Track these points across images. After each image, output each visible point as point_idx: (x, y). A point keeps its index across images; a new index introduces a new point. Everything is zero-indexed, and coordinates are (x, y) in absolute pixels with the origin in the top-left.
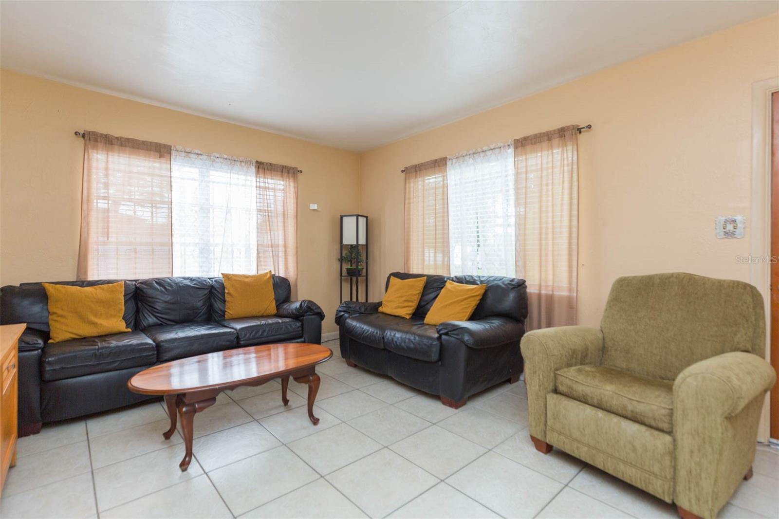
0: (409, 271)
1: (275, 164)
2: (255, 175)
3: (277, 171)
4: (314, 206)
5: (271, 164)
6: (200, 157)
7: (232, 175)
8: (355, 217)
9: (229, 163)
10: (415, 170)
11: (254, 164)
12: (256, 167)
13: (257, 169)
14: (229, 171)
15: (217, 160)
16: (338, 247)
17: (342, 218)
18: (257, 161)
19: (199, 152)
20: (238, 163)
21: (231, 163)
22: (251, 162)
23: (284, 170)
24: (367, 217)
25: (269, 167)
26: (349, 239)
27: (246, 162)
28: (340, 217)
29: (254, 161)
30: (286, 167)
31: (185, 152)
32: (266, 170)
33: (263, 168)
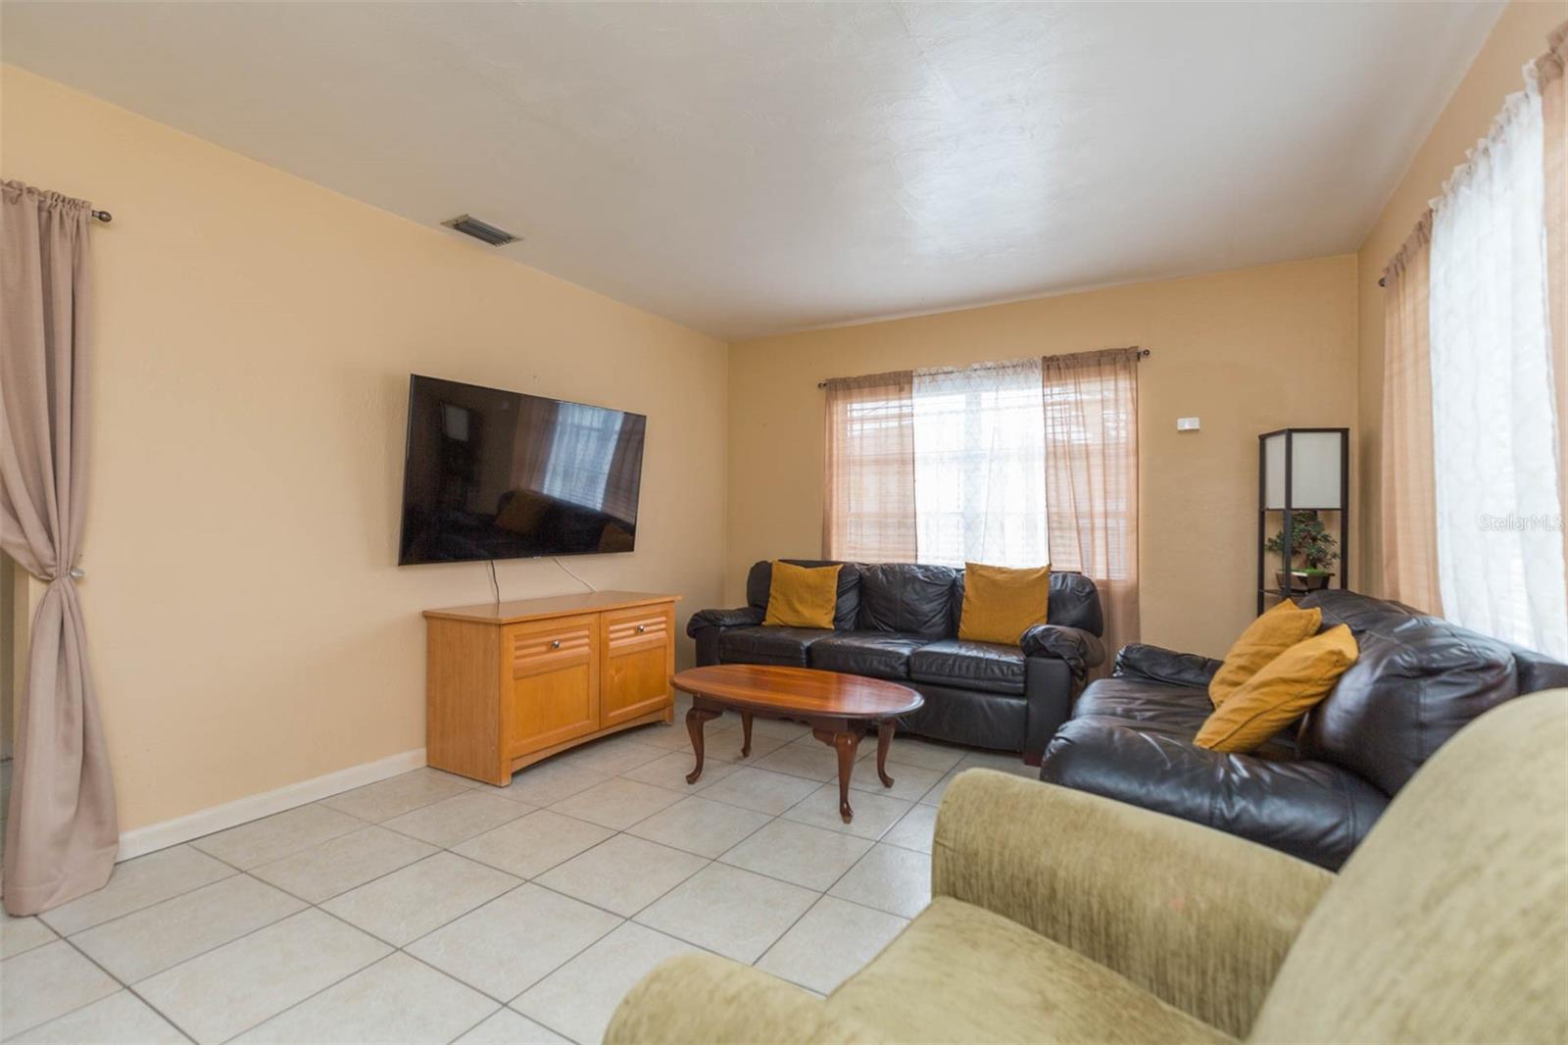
1: (1083, 354)
2: (1041, 384)
3: (1088, 366)
4: (1186, 424)
5: (1073, 355)
6: (952, 376)
7: (1000, 393)
9: (995, 373)
11: (1039, 364)
12: (1043, 370)
13: (1046, 372)
14: (994, 388)
15: (974, 375)
17: (1263, 438)
18: (1044, 358)
19: (950, 369)
20: (1010, 371)
21: (998, 374)
22: (1031, 365)
23: (1105, 359)
24: (1344, 433)
25: (1068, 362)
27: (1022, 366)
29: (1038, 359)
30: (1109, 352)
31: (930, 374)
32: (1062, 371)
33: (1057, 367)
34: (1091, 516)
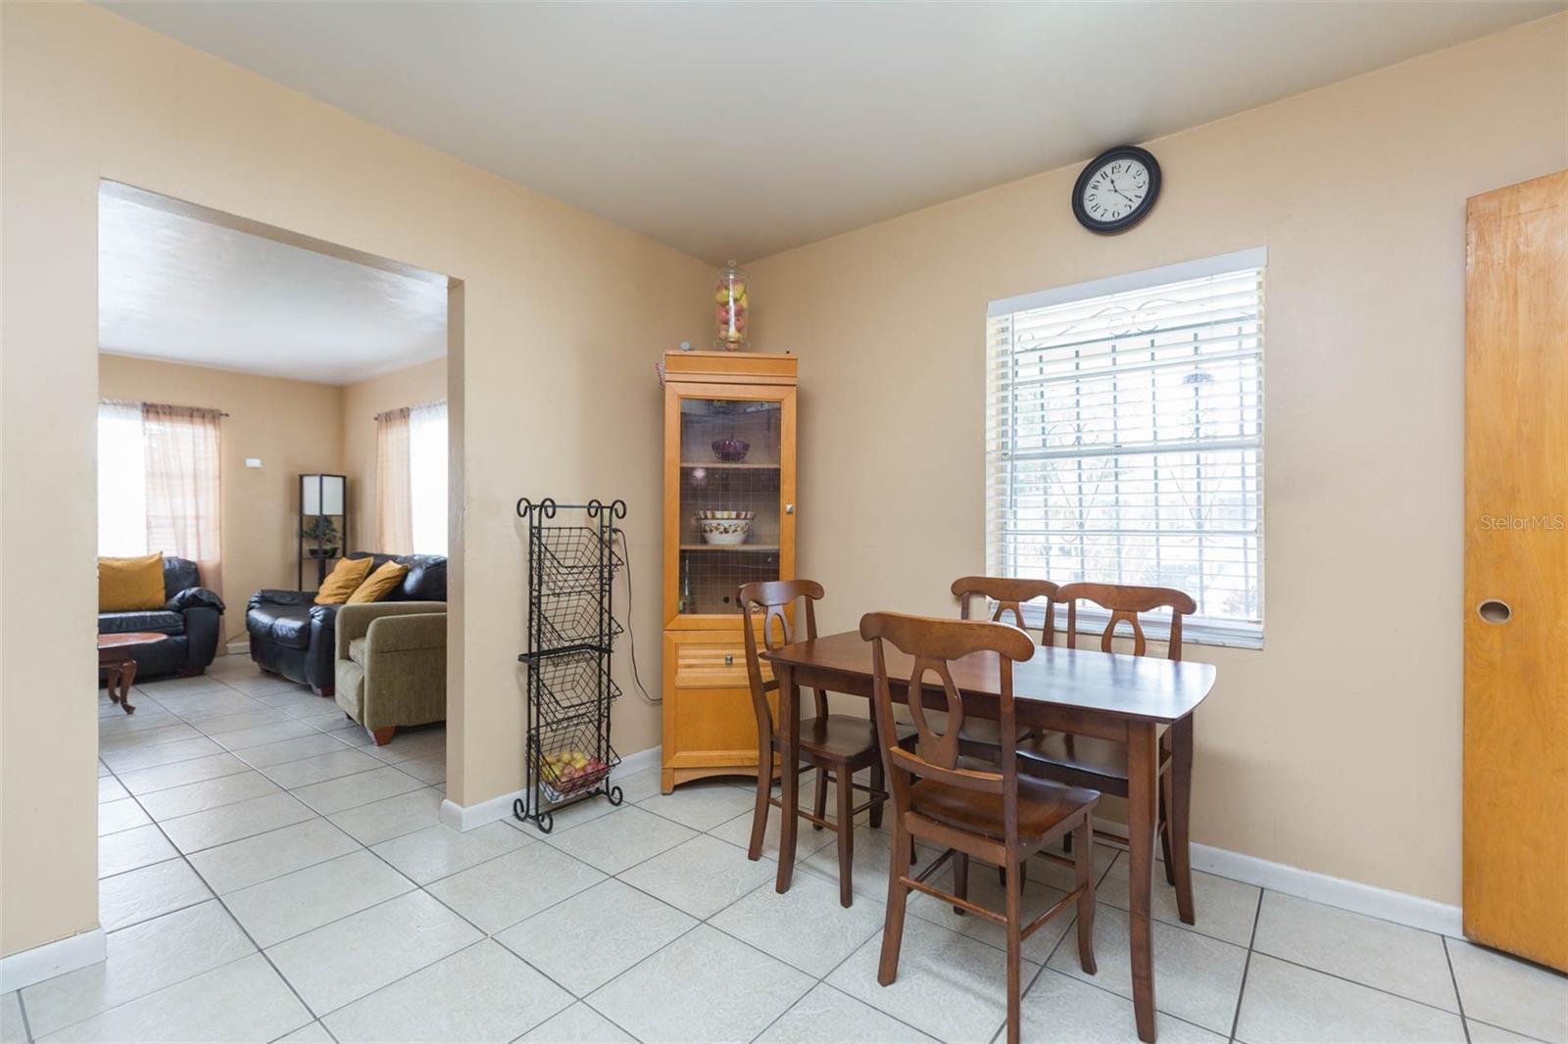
0: (382, 550)
1: (177, 407)
2: (141, 419)
3: (183, 416)
4: (252, 463)
5: (170, 407)
8: (317, 479)
10: (386, 418)
11: (140, 407)
12: (143, 411)
13: (145, 412)
16: (296, 519)
17: (301, 477)
18: (145, 404)
20: (111, 407)
22: (132, 406)
23: (195, 414)
24: (344, 478)
25: (166, 411)
26: (311, 508)
27: (124, 406)
28: (298, 478)
29: (138, 404)
30: (198, 410)
32: (160, 414)
33: (151, 410)
34: (185, 518)
